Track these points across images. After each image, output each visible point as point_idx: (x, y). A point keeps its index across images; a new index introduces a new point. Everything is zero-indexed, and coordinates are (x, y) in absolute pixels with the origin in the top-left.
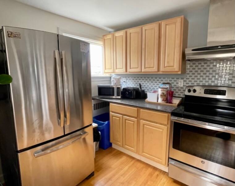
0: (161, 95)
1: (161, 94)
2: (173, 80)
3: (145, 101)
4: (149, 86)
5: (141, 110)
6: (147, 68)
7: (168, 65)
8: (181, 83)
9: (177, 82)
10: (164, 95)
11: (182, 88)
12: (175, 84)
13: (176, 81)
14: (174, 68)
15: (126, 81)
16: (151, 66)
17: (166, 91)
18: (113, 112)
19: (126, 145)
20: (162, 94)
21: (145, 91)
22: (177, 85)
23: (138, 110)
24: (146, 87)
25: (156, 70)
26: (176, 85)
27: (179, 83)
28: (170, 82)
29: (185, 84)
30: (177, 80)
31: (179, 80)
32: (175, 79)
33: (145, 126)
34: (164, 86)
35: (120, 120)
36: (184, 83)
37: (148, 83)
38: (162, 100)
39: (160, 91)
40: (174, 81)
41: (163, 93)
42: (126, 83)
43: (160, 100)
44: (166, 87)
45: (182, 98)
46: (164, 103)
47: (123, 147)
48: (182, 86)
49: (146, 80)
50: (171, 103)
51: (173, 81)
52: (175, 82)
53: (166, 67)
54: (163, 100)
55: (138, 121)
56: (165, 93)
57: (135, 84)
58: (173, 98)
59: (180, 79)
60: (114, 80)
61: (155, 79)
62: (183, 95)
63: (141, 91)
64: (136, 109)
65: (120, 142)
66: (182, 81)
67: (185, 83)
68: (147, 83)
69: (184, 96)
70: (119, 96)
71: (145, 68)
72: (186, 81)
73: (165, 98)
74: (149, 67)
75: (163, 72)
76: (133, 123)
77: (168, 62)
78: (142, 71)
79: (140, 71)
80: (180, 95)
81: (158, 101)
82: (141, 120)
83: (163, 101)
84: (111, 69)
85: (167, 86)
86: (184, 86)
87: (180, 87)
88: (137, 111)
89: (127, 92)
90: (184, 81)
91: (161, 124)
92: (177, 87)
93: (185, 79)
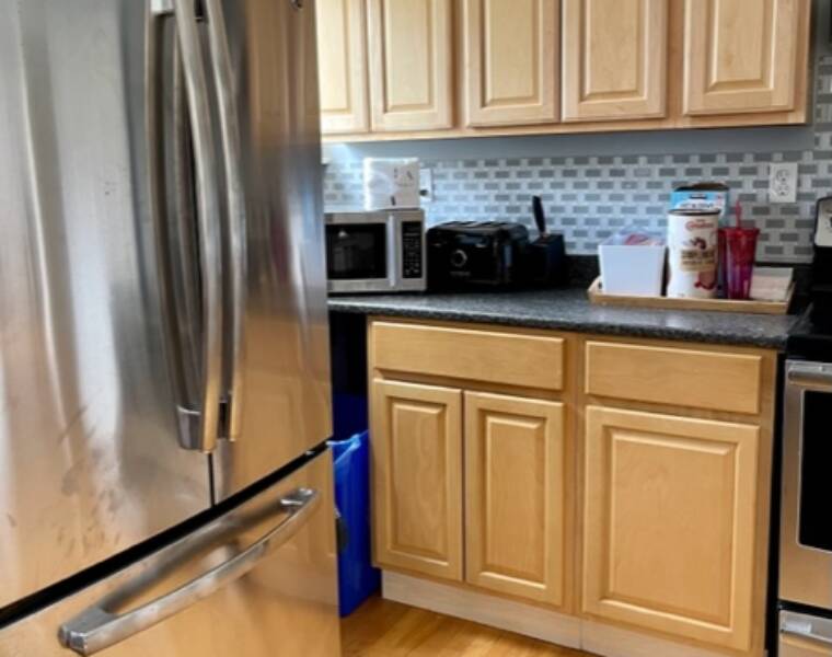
0: (689, 255)
1: (686, 248)
2: (735, 167)
3: (587, 297)
4: (584, 210)
5: (589, 343)
6: (594, 95)
7: (725, 78)
8: (782, 185)
9: (761, 177)
10: (705, 255)
11: (789, 209)
12: (748, 188)
13: (753, 171)
14: (763, 89)
15: (433, 187)
16: (625, 87)
17: (715, 228)
18: (389, 374)
19: (487, 568)
20: (697, 248)
21: (568, 239)
22: (761, 193)
23: (565, 343)
24: (569, 214)
25: (655, 108)
26: (752, 197)
27: (775, 184)
28: (722, 179)
29: (807, 187)
30: (762, 166)
31: (775, 167)
32: (749, 162)
33: (617, 437)
34: (697, 202)
35: (441, 417)
36: (799, 184)
37: (582, 193)
38: (696, 280)
39: (678, 234)
40: (744, 171)
41: (700, 242)
42: (434, 198)
43: (682, 285)
44: (710, 209)
45: (798, 269)
46: (703, 296)
47: (465, 582)
48: (791, 198)
49: (571, 173)
50: (742, 294)
51: (734, 176)
52: (748, 181)
53: (719, 85)
54: (698, 285)
55: (566, 409)
56: (711, 242)
57: (492, 202)
58: (756, 270)
59: (778, 156)
60: (384, 176)
61: (624, 167)
62: (798, 250)
63: (542, 239)
64: (559, 340)
65: (444, 559)
66: (793, 167)
67: (807, 179)
68: (569, 190)
69: (807, 259)
70: (419, 275)
71: (582, 98)
72: (812, 169)
73: (711, 268)
74: (607, 89)
75: (695, 117)
76: (533, 426)
77: (728, 60)
78: (564, 117)
79: (550, 116)
80: (780, 250)
81: (664, 292)
82: (589, 408)
83: (701, 289)
84: (348, 109)
85: (715, 201)
86: (800, 196)
87: (775, 204)
88: (559, 350)
89: (460, 252)
90: (801, 170)
91: (718, 414)
92: (764, 204)
93: (808, 159)
